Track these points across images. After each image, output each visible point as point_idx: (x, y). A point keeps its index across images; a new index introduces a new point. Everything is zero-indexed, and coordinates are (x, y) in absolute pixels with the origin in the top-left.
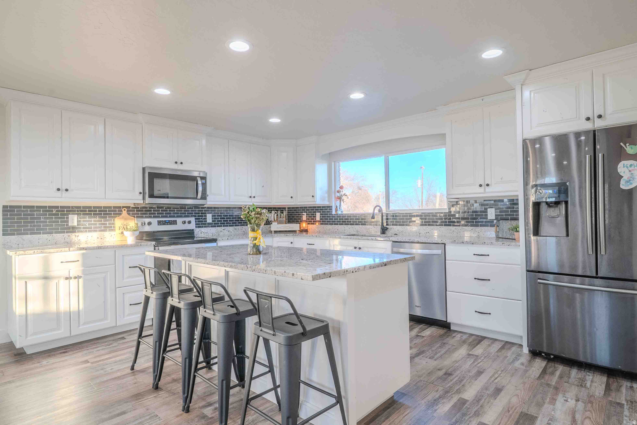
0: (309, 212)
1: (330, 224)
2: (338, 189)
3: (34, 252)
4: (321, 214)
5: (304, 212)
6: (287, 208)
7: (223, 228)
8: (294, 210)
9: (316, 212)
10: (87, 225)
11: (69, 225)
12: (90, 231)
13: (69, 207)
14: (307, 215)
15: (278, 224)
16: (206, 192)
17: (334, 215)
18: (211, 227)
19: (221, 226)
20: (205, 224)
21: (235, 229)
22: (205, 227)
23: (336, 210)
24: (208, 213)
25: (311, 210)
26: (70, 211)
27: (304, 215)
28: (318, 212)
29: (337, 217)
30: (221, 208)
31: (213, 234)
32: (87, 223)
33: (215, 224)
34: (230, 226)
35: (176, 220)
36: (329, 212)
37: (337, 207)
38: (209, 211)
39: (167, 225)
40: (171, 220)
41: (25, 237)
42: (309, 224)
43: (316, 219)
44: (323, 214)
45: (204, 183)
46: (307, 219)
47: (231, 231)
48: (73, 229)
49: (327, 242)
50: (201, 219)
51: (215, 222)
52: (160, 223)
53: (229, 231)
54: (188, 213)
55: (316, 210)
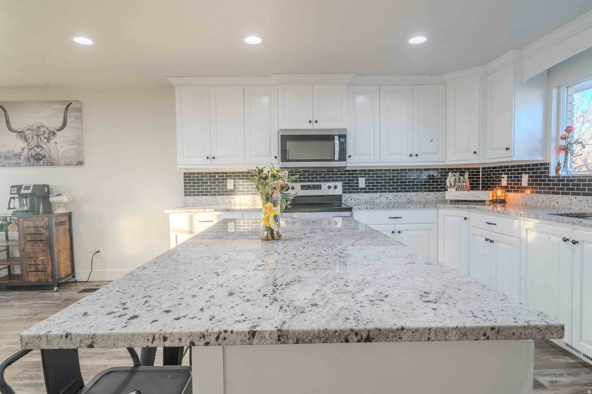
0: (511, 174)
1: (545, 193)
2: (563, 133)
3: (180, 211)
4: (529, 177)
5: (505, 174)
6: (481, 169)
7: (379, 194)
8: (490, 171)
9: (522, 173)
10: (241, 189)
11: (228, 189)
12: (243, 194)
13: (227, 173)
14: (508, 177)
15: (456, 190)
16: (346, 152)
17: (553, 177)
18: (365, 192)
19: (377, 192)
20: (357, 189)
21: (397, 196)
22: (357, 192)
23: (557, 170)
24: (360, 177)
25: (515, 170)
26: (229, 176)
27: (503, 178)
28: (525, 173)
29: (558, 181)
30: (377, 170)
31: (367, 201)
32: (241, 187)
33: (369, 189)
34: (389, 192)
35: (321, 185)
36: (545, 173)
37: (559, 164)
38: (361, 174)
39: (311, 189)
40: (315, 185)
41: (198, 197)
42: (508, 191)
43: (521, 184)
44: (533, 177)
45: (343, 142)
46: (508, 184)
47: (390, 198)
48: (232, 193)
49: (516, 223)
50: (352, 183)
51: (369, 187)
52: (303, 187)
53: (387, 198)
54: (336, 177)
55: (522, 170)
